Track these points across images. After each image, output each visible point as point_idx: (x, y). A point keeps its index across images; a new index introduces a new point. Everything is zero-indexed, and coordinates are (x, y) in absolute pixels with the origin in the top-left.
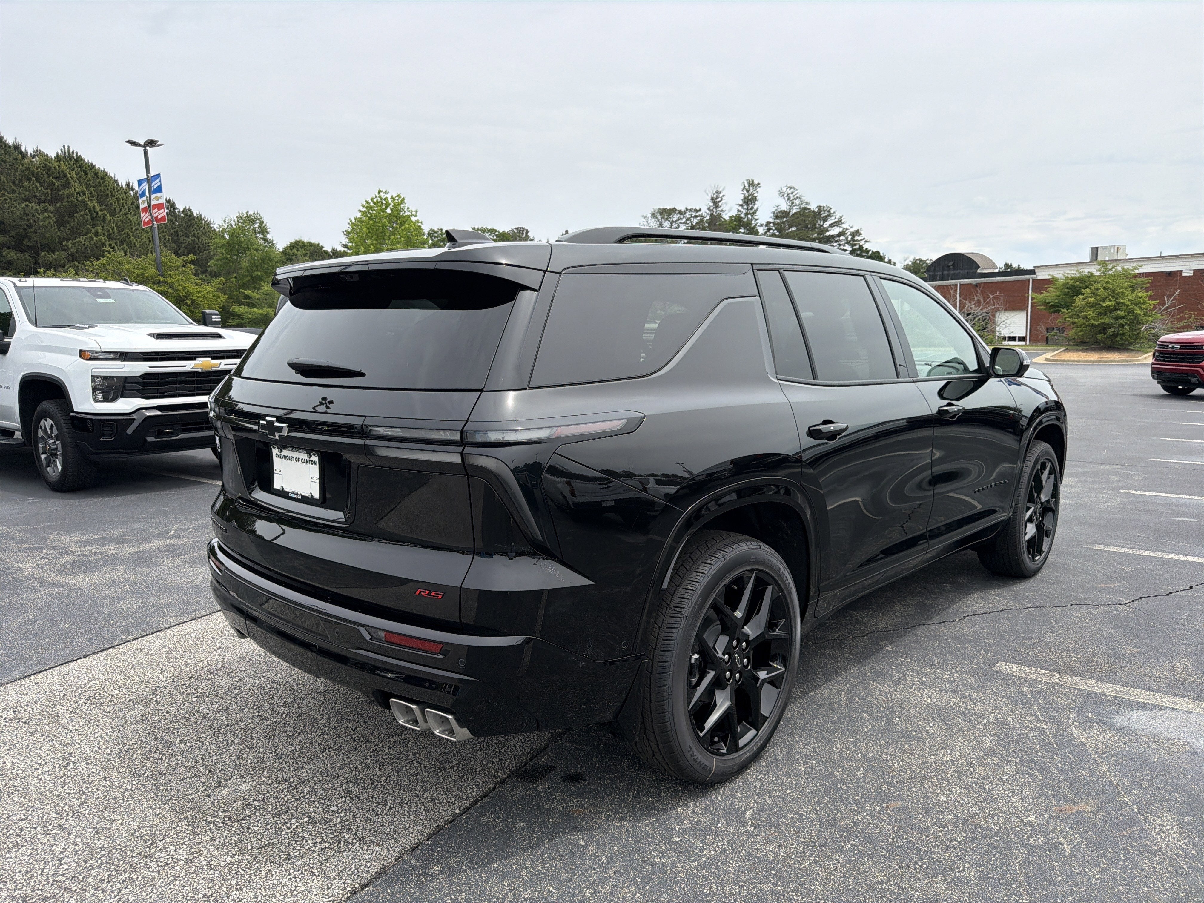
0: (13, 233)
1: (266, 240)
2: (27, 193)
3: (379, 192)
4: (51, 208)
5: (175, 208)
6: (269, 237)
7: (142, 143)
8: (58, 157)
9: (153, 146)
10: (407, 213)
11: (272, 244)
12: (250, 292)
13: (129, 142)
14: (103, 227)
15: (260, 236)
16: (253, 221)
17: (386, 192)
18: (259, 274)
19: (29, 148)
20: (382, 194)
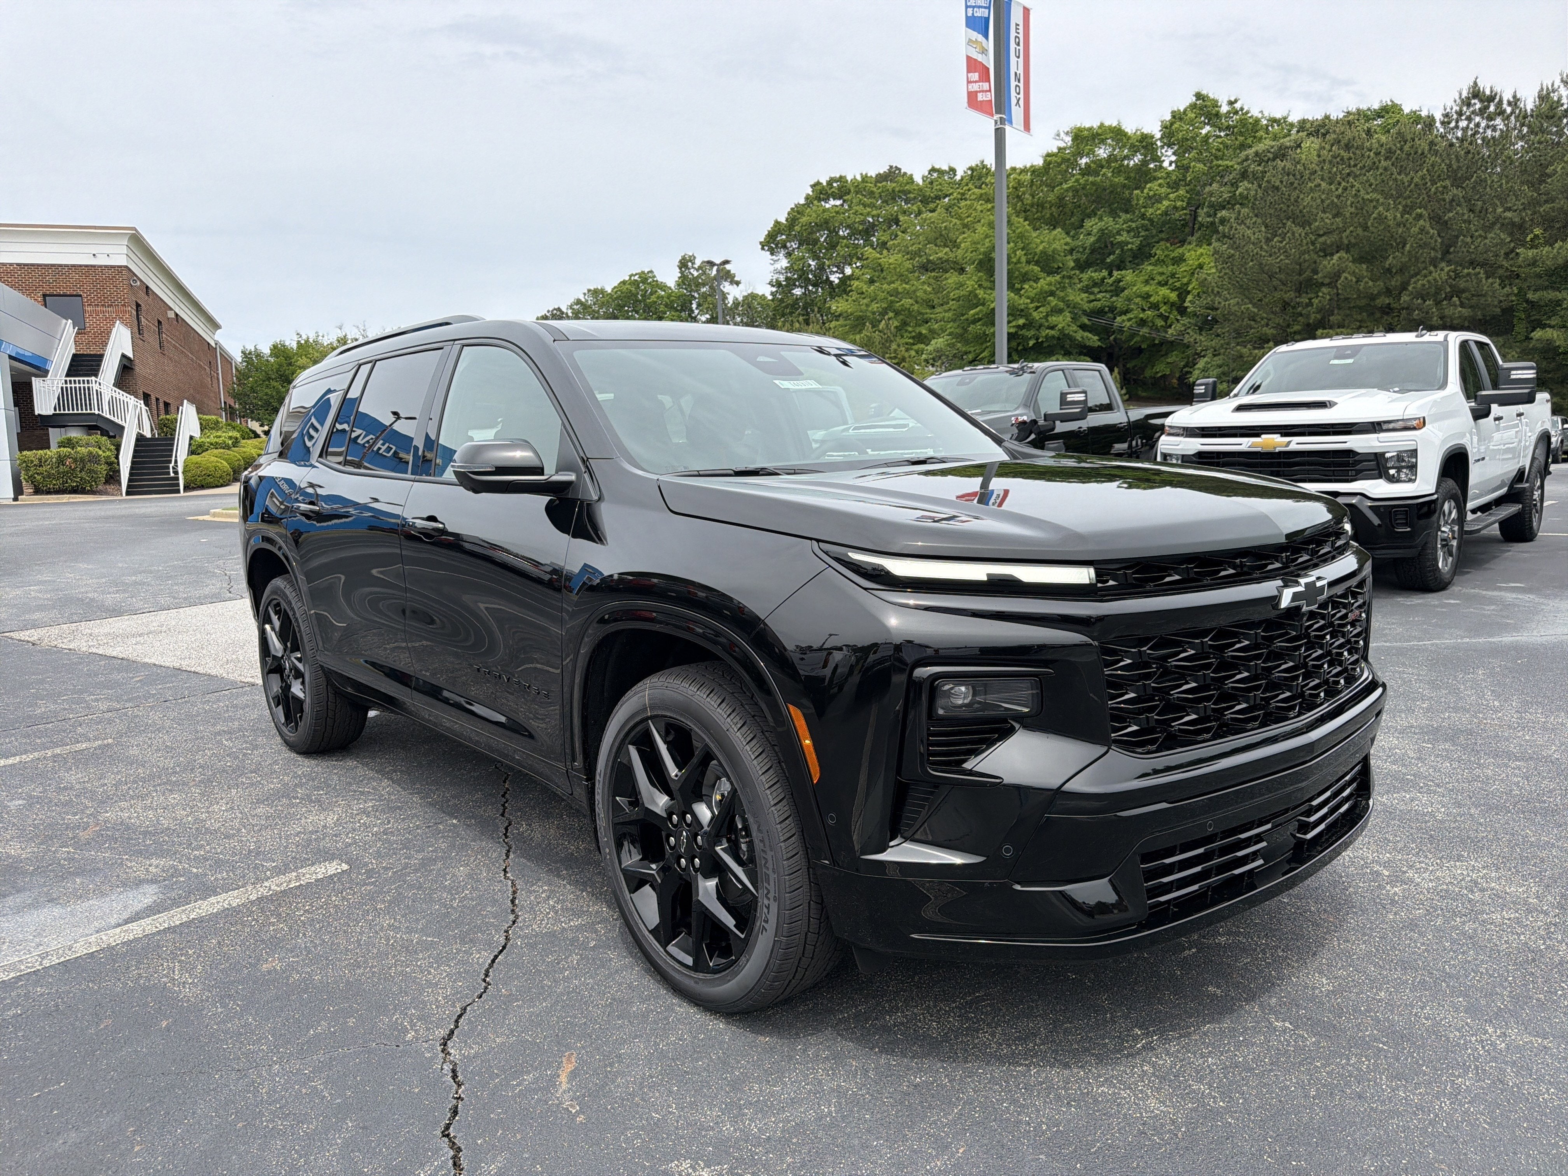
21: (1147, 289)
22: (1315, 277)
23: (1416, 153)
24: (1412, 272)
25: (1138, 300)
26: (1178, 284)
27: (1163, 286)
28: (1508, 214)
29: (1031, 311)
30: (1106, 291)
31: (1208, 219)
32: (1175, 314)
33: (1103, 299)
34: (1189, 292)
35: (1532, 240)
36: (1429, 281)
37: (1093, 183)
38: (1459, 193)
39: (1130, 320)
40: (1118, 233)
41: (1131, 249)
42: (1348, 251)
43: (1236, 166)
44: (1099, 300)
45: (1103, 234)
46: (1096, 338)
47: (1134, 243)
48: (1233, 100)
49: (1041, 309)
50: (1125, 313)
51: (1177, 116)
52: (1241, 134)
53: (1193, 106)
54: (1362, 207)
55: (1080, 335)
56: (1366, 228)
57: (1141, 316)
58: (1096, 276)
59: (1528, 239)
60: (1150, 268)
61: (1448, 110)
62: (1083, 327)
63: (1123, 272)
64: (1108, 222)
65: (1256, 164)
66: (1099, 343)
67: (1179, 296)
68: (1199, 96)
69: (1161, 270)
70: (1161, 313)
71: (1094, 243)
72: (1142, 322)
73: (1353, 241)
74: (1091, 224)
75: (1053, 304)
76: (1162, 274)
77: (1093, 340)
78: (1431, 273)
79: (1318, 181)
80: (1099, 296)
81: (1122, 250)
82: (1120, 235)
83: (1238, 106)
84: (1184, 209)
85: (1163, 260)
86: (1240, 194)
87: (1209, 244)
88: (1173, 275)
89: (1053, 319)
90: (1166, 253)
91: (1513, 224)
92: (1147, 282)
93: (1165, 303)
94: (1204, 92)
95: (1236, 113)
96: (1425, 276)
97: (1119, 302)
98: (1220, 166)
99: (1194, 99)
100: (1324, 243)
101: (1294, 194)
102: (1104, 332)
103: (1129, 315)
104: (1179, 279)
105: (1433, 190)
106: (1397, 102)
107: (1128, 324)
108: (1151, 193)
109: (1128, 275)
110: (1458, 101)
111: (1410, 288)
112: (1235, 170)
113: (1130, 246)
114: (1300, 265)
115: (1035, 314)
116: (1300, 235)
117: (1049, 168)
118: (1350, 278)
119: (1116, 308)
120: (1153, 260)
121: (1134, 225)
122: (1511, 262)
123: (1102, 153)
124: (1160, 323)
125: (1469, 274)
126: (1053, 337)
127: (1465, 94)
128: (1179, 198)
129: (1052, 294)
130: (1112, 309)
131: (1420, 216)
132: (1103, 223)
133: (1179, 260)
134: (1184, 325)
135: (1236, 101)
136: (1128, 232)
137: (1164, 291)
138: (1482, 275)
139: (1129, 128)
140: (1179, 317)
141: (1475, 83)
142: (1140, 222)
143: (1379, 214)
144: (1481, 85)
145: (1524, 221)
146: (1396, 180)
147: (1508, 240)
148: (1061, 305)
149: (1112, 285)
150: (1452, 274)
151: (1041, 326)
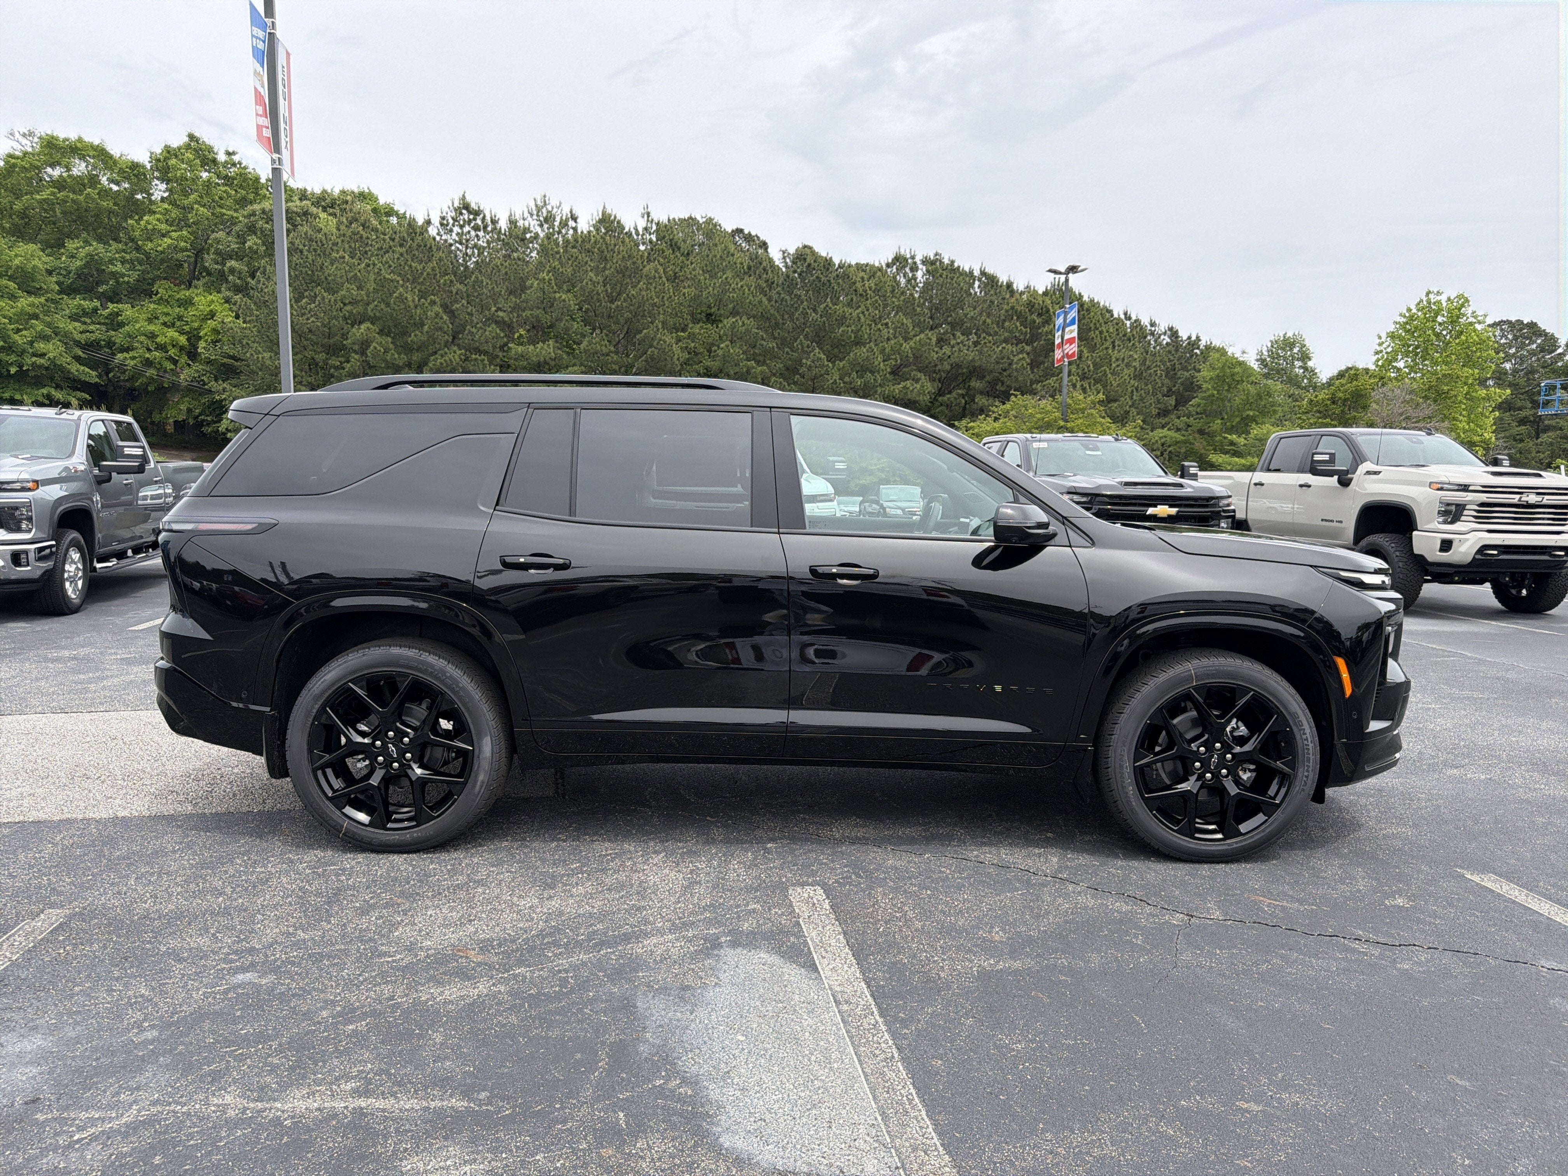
0: (988, 378)
1: (1306, 369)
2: (1006, 334)
3: (1428, 294)
4: (1028, 348)
5: (1177, 337)
6: (1310, 364)
7: (1063, 270)
8: (1046, 293)
9: (1076, 272)
10: (1471, 320)
11: (1311, 373)
12: (1234, 436)
13: (1050, 271)
14: (1078, 365)
15: (1298, 364)
16: (1292, 345)
17: (1439, 293)
18: (1251, 413)
19: (1019, 285)
20: (1431, 296)
21: (152, 328)
22: (345, 342)
23: (425, 246)
24: (431, 351)
25: (142, 338)
26: (187, 328)
27: (168, 327)
28: (500, 314)
29: (10, 333)
30: (99, 324)
31: (216, 267)
32: (184, 359)
33: (98, 332)
34: (200, 338)
35: (518, 338)
36: (445, 361)
37: (73, 201)
38: (461, 287)
39: (133, 358)
40: (111, 261)
41: (128, 282)
42: (373, 323)
43: (241, 219)
44: (93, 332)
45: (92, 259)
46: (94, 373)
47: (131, 277)
48: (231, 151)
49: (24, 332)
50: (127, 350)
51: (169, 152)
52: (241, 187)
53: (188, 147)
54: (382, 283)
55: (75, 368)
56: (388, 305)
57: (147, 355)
58: (86, 304)
59: (516, 337)
60: (152, 306)
61: (444, 214)
62: (77, 359)
63: (120, 306)
64: (96, 247)
65: (264, 221)
66: (97, 380)
67: (188, 340)
68: (191, 137)
69: (165, 310)
70: (170, 356)
71: (81, 268)
72: (148, 363)
73: (378, 314)
74: (74, 246)
75: (39, 328)
76: (167, 314)
77: (91, 376)
78: (446, 353)
79: (341, 253)
80: (92, 327)
81: (117, 282)
82: (113, 264)
83: (236, 158)
84: (187, 250)
85: (166, 300)
86: (249, 248)
87: (219, 292)
88: (180, 318)
89: (41, 346)
90: (170, 293)
91: (504, 322)
92: (150, 320)
93: (174, 346)
94: (197, 134)
95: (234, 165)
96: (442, 356)
97: (118, 337)
98: (224, 214)
99: (186, 139)
100: (351, 312)
101: (320, 261)
102: (104, 366)
103: (131, 354)
104: (187, 323)
105: (442, 281)
106: (373, 191)
107: (132, 363)
108: (150, 227)
109: (128, 311)
110: (451, 208)
111: (430, 365)
112: (240, 222)
113: (126, 279)
114: (329, 329)
115: (17, 337)
116: (330, 301)
117: (13, 171)
118: (379, 348)
119: (114, 344)
120: (155, 298)
121: (128, 257)
122: (505, 354)
123: (80, 168)
124: (169, 366)
125: (476, 359)
126: (40, 367)
127: (456, 204)
128: (181, 238)
129: (36, 317)
130: (110, 344)
131: (433, 303)
132: (92, 248)
133: (188, 303)
134: (197, 371)
135: (234, 153)
136: (123, 263)
137: (172, 333)
138: (486, 362)
139: (115, 151)
140: (190, 363)
141: (464, 196)
142: (135, 254)
143: (401, 295)
144: (468, 199)
145: (512, 322)
146: (411, 266)
147: (502, 335)
148: (48, 331)
149: (107, 318)
150: (463, 357)
151: (24, 352)
